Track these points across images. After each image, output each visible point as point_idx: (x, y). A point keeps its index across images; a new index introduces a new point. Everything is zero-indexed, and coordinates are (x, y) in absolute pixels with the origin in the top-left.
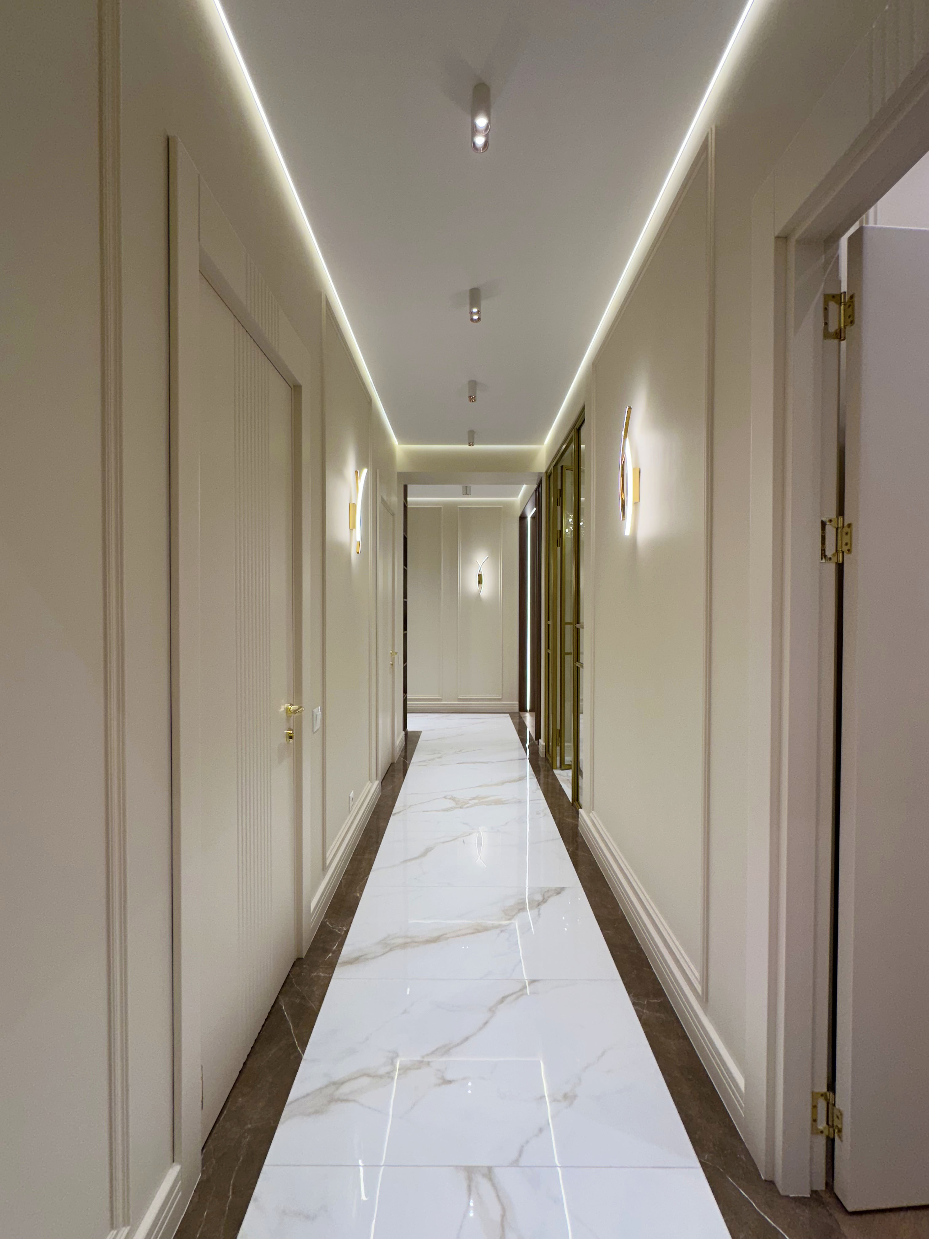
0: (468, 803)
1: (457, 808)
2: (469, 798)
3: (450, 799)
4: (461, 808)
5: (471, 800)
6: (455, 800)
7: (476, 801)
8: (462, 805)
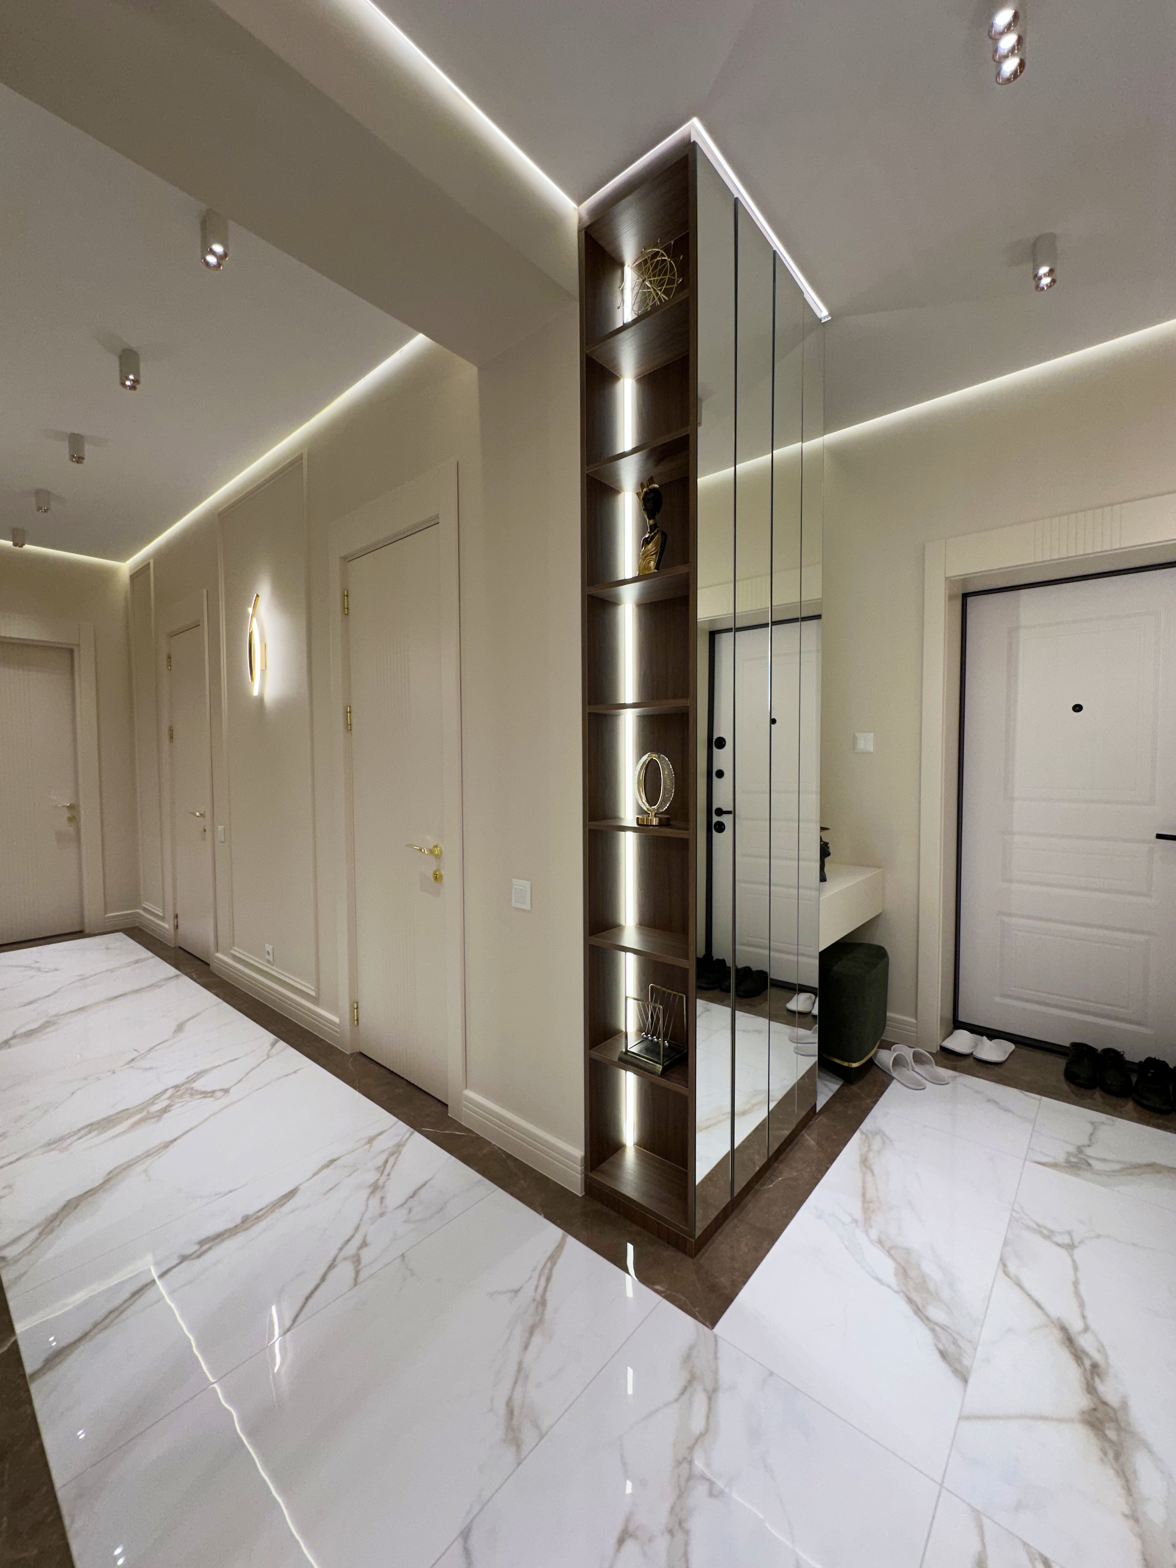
4: (176, 1087)
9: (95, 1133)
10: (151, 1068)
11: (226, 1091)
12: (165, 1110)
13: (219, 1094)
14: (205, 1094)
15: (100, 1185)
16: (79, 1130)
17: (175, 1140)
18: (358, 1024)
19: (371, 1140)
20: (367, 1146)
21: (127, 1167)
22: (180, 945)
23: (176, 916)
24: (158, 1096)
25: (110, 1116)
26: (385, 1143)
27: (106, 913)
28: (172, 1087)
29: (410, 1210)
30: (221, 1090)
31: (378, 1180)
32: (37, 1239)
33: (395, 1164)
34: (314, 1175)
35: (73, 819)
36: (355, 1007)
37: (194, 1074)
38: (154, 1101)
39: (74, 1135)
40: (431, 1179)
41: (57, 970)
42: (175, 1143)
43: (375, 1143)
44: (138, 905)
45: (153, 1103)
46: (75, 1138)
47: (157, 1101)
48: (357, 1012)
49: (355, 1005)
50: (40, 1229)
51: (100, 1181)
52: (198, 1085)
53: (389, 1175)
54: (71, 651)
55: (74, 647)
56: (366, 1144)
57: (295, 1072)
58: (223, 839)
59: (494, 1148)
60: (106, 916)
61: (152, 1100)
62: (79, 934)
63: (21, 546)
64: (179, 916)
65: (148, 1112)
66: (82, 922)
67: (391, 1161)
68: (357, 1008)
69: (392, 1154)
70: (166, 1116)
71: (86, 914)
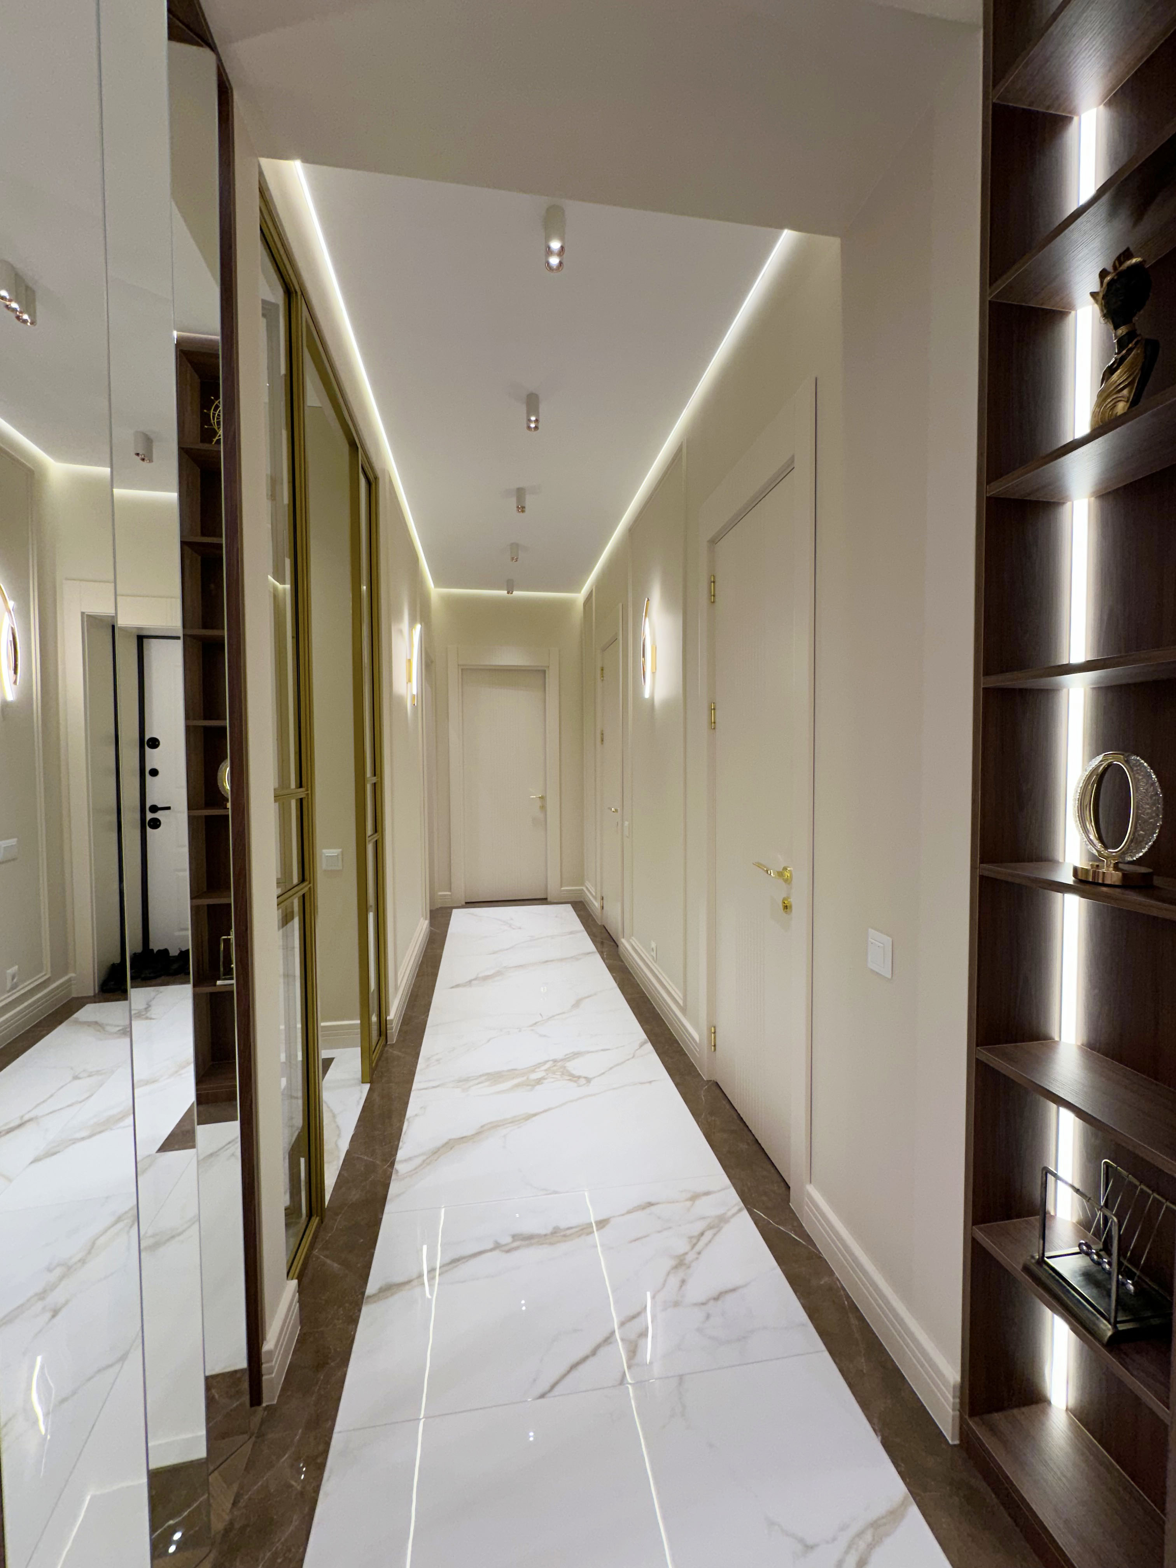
0: (546, 1070)
1: (562, 1060)
2: (545, 1081)
3: (579, 1077)
4: (555, 1061)
5: (543, 1078)
6: (569, 1076)
7: (534, 1076)
8: (554, 1066)
9: (487, 1084)
10: (545, 1036)
11: (588, 1080)
12: (539, 1081)
13: (583, 1081)
14: (574, 1078)
15: (472, 1135)
16: (481, 1076)
17: (535, 1115)
18: (715, 1050)
19: (694, 1197)
20: (689, 1203)
21: (495, 1126)
22: (603, 924)
23: (603, 899)
24: (540, 1065)
25: (503, 1071)
26: (708, 1208)
27: (561, 887)
28: (552, 1060)
29: (708, 1317)
30: (585, 1078)
31: (686, 1254)
32: (421, 1165)
33: (710, 1242)
34: (629, 1212)
35: (543, 808)
36: (713, 1031)
37: (572, 1053)
38: (535, 1069)
39: (476, 1079)
40: (745, 1286)
41: (520, 928)
42: (534, 1118)
43: (698, 1202)
44: (582, 884)
45: (533, 1071)
46: (477, 1081)
47: (537, 1070)
48: (715, 1038)
49: (713, 1029)
50: (425, 1157)
51: (473, 1132)
52: (571, 1066)
53: (699, 1253)
54: (544, 672)
55: (546, 669)
56: (687, 1200)
57: (650, 1082)
58: (628, 835)
59: (836, 1284)
60: (562, 889)
61: (534, 1067)
62: (543, 901)
63: (512, 593)
64: (604, 898)
65: (528, 1078)
66: (547, 893)
67: (709, 1234)
68: (715, 1033)
69: (710, 1227)
70: (538, 1087)
71: (549, 887)
